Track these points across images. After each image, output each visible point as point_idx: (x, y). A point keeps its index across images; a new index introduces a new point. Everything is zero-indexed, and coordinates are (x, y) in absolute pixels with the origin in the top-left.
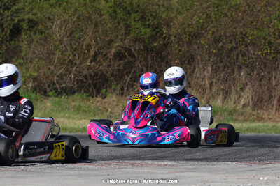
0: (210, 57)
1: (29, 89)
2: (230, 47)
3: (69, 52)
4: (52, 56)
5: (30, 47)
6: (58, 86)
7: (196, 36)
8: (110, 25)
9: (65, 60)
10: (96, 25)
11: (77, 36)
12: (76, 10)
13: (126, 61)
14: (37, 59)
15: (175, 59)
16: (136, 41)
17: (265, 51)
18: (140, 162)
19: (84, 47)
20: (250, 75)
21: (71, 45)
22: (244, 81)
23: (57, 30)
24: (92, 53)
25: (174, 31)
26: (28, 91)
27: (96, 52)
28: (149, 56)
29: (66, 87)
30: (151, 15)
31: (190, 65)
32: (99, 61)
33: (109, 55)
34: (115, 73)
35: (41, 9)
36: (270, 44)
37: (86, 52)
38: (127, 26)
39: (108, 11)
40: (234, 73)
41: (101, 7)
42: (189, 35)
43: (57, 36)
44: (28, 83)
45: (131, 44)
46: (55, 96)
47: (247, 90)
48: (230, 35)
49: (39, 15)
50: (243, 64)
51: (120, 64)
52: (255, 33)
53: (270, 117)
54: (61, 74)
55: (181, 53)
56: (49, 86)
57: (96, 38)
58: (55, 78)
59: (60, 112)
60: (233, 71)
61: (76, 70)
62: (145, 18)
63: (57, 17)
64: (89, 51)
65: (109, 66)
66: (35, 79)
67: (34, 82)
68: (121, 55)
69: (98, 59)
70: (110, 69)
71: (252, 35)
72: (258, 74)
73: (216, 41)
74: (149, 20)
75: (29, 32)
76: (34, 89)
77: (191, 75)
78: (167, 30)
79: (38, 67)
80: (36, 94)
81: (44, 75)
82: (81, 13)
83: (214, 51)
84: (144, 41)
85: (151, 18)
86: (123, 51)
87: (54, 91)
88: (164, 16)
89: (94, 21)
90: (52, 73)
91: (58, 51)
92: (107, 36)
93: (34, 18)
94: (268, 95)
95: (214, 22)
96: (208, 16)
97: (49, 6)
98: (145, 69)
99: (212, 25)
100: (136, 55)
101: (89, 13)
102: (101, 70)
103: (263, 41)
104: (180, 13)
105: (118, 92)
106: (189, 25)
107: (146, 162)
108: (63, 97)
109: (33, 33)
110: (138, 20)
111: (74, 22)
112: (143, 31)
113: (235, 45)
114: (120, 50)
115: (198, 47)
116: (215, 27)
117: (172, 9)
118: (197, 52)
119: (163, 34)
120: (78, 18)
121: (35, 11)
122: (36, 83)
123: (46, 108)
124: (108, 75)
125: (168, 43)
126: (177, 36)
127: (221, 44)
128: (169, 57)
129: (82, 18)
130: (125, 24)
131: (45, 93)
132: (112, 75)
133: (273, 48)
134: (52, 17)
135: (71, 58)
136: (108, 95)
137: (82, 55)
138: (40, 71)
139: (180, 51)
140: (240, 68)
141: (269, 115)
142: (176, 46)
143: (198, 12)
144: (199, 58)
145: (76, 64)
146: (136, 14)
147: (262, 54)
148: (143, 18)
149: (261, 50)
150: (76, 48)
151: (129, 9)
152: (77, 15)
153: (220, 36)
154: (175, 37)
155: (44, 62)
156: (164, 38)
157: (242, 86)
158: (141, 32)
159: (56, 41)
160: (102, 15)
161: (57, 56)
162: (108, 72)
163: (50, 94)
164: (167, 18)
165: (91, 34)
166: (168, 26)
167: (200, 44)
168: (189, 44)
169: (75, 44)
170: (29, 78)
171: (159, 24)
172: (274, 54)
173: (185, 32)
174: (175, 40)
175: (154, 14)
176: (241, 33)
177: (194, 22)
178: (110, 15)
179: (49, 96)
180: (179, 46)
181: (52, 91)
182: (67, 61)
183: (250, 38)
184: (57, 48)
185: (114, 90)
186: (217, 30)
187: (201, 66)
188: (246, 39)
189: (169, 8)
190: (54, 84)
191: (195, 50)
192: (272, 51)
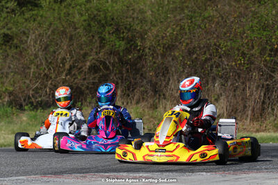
0: (184, 68)
1: (5, 103)
2: (204, 58)
3: (44, 66)
4: (27, 71)
5: (5, 62)
6: (33, 100)
7: (170, 48)
8: (84, 39)
9: (40, 74)
10: (71, 39)
11: (52, 50)
12: (51, 24)
13: (101, 74)
14: (12, 74)
15: (150, 71)
16: (111, 53)
17: (239, 62)
18: (116, 174)
19: (59, 61)
20: (224, 85)
21: (46, 58)
22: (218, 92)
23: (32, 45)
24: (67, 66)
25: (148, 44)
26: (4, 105)
27: (70, 66)
28: (124, 69)
29: (41, 101)
30: (126, 28)
31: (165, 77)
32: (74, 74)
33: (84, 68)
34: (90, 86)
35: (16, 23)
36: (244, 54)
37: (61, 65)
38: (102, 39)
39: (83, 25)
40: (208, 84)
41: (75, 20)
42: (163, 47)
43: (32, 50)
44: (4, 98)
45: (106, 57)
46: (31, 110)
47: (222, 100)
48: (204, 47)
49: (14, 29)
50: (217, 75)
51: (95, 78)
52: (229, 44)
53: (244, 127)
54: (37, 88)
55: (155, 65)
56: (25, 100)
57: (70, 52)
58: (31, 92)
59: (36, 126)
60: (207, 82)
61: (51, 84)
62: (120, 31)
63: (31, 31)
64: (64, 64)
65: (84, 79)
66: (11, 94)
67: (10, 97)
68: (96, 68)
69: (73, 73)
70: (85, 82)
71: (225, 46)
72: (232, 85)
73: (190, 53)
74: (123, 33)
75: (4, 47)
76: (10, 104)
77: (165, 87)
78: (141, 42)
79: (14, 81)
80: (12, 108)
81: (20, 89)
82: (55, 27)
83: (189, 63)
84: (119, 54)
85: (126, 31)
86: (98, 64)
87: (29, 105)
88: (138, 28)
89: (69, 35)
90: (27, 88)
91: (33, 65)
92: (82, 49)
93: (9, 32)
94: (242, 106)
95: (188, 34)
96: (182, 28)
97: (24, 20)
98: (120, 81)
99: (186, 37)
100: (111, 68)
101: (63, 26)
102: (76, 83)
103: (236, 52)
104: (154, 26)
105: (93, 105)
106: (163, 38)
107: (121, 174)
108: (39, 111)
109: (8, 47)
110: (113, 33)
111: (49, 37)
112: (118, 44)
113: (209, 56)
114: (94, 64)
115: (173, 59)
116: (188, 39)
117: (146, 21)
118: (172, 64)
119: (137, 46)
120: (53, 32)
121: (10, 25)
122: (12, 97)
123: (21, 123)
124: (83, 88)
125: (142, 55)
126: (152, 48)
127: (195, 56)
128: (144, 69)
129: (56, 32)
130: (100, 37)
131: (21, 108)
132: (87, 88)
133: (247, 59)
134: (27, 31)
135: (46, 72)
136: (84, 109)
137: (57, 69)
138: (16, 85)
139: (155, 63)
140: (214, 79)
141: (243, 125)
142: (151, 58)
143: (172, 24)
144: (173, 69)
145: (51, 78)
146: (110, 28)
147: (236, 65)
148: (117, 31)
149: (235, 61)
150: (51, 62)
151: (103, 22)
152: (51, 29)
153: (194, 48)
154: (149, 49)
155: (19, 76)
156: (139, 51)
157: (216, 97)
158: (115, 45)
159: (31, 55)
160: (76, 29)
161: (32, 70)
162: (82, 85)
163: (26, 107)
164: (141, 30)
165: (65, 47)
166: (143, 38)
167: (175, 56)
168: (163, 56)
169: (50, 58)
170: (4, 93)
171: (134, 36)
172: (248, 64)
173: (159, 45)
174: (149, 53)
175: (128, 27)
176: (215, 44)
177: (168, 34)
178: (85, 29)
179: (25, 110)
180: (153, 58)
181: (27, 105)
182: (42, 75)
183: (224, 49)
184: (32, 62)
185: (90, 103)
186: (191, 42)
187: (175, 77)
188: (220, 50)
189: (143, 21)
190: (29, 98)
191: (169, 62)
192: (246, 62)
